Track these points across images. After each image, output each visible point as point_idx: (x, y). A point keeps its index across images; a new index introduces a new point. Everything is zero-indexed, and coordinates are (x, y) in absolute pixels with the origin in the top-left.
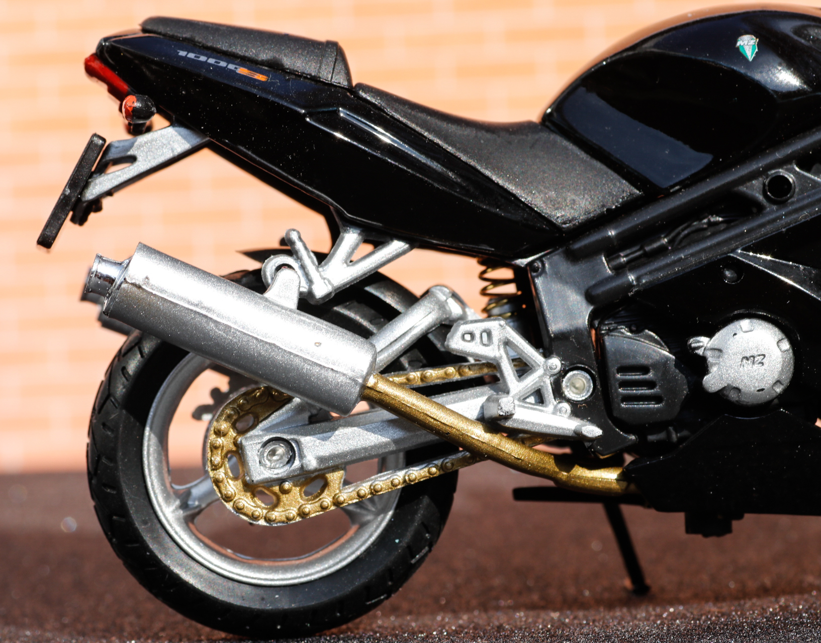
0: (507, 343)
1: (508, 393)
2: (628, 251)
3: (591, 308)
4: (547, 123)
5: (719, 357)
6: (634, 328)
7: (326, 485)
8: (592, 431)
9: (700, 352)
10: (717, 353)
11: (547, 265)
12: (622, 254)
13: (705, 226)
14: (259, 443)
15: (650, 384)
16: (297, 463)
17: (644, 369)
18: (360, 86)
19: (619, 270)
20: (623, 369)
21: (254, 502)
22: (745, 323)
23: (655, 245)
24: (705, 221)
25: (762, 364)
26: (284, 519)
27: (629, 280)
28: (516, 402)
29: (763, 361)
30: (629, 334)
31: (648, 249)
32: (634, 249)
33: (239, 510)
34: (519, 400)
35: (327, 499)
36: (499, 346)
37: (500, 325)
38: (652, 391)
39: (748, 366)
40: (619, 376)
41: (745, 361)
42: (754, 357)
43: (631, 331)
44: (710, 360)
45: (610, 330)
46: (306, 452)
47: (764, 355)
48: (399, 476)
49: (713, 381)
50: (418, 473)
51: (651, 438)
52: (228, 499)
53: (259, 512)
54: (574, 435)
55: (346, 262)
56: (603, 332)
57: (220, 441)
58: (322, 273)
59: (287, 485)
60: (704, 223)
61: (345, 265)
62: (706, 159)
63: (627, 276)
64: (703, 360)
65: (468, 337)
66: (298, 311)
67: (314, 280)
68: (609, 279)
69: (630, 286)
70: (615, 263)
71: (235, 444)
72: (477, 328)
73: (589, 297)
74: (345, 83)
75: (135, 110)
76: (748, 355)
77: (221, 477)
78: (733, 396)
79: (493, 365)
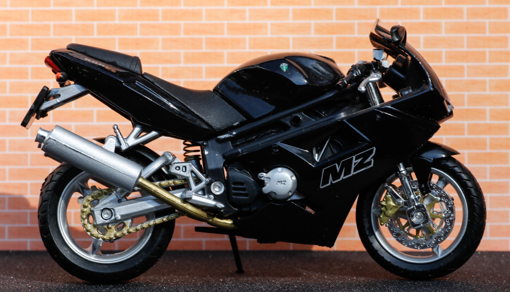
0: (192, 172)
1: (191, 189)
2: (240, 140)
3: (224, 160)
4: (215, 92)
5: (270, 181)
6: (240, 168)
7: (124, 225)
8: (220, 205)
9: (262, 179)
10: (269, 179)
11: (209, 144)
12: (238, 141)
13: (269, 133)
14: (99, 210)
15: (244, 189)
16: (113, 218)
17: (242, 184)
18: (146, 74)
19: (236, 147)
20: (235, 183)
21: (98, 232)
22: (279, 169)
23: (251, 138)
24: (270, 131)
25: (284, 184)
26: (108, 238)
27: (239, 151)
28: (194, 193)
29: (285, 183)
30: (239, 171)
31: (247, 140)
32: (242, 140)
33: (92, 235)
34: (195, 193)
35: (125, 231)
36: (189, 172)
37: (190, 165)
38: (245, 192)
39: (280, 185)
40: (233, 186)
41: (278, 183)
42: (281, 181)
43: (239, 170)
44: (266, 181)
45: (231, 169)
46: (117, 213)
47: (285, 181)
48: (152, 223)
49: (266, 189)
50: (158, 221)
51: (244, 209)
52: (88, 231)
53: (100, 236)
54: (214, 207)
55: (135, 138)
56: (229, 169)
57: (85, 210)
58: (125, 141)
59: (110, 226)
60: (269, 132)
61: (134, 139)
62: (273, 107)
63: (238, 150)
64: (263, 181)
65: (178, 168)
66: (115, 153)
67: (122, 144)
68: (232, 150)
69: (239, 153)
70: (234, 144)
71: (91, 211)
72: (181, 165)
73: (224, 157)
74: (139, 72)
75: (61, 78)
76: (280, 181)
77: (85, 223)
78: (273, 195)
79: (186, 179)
